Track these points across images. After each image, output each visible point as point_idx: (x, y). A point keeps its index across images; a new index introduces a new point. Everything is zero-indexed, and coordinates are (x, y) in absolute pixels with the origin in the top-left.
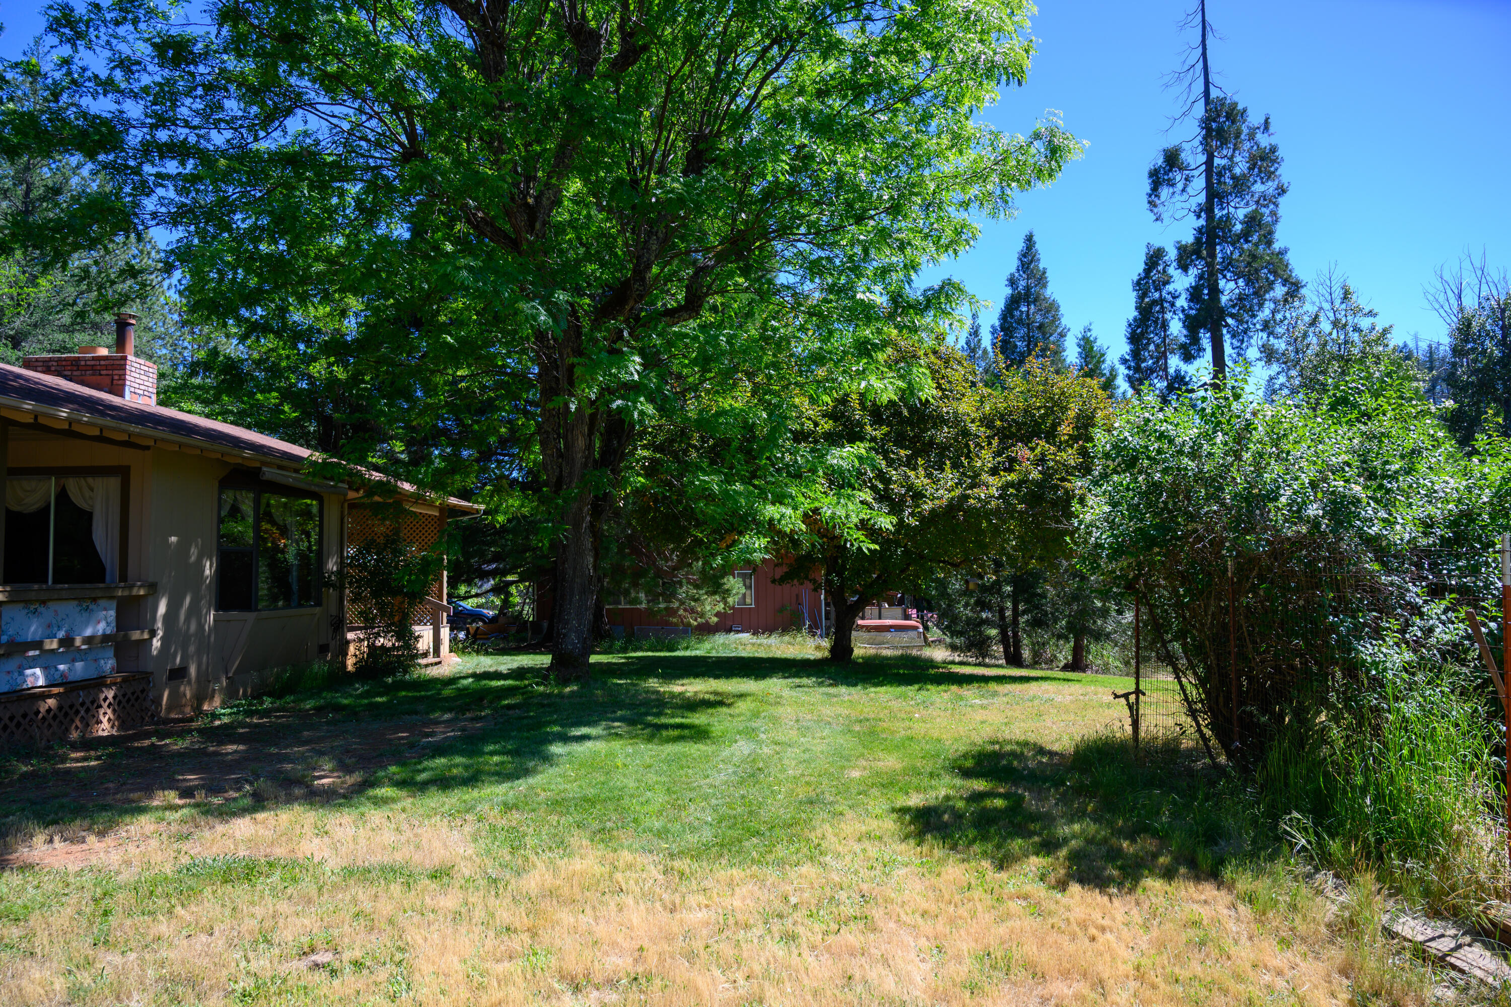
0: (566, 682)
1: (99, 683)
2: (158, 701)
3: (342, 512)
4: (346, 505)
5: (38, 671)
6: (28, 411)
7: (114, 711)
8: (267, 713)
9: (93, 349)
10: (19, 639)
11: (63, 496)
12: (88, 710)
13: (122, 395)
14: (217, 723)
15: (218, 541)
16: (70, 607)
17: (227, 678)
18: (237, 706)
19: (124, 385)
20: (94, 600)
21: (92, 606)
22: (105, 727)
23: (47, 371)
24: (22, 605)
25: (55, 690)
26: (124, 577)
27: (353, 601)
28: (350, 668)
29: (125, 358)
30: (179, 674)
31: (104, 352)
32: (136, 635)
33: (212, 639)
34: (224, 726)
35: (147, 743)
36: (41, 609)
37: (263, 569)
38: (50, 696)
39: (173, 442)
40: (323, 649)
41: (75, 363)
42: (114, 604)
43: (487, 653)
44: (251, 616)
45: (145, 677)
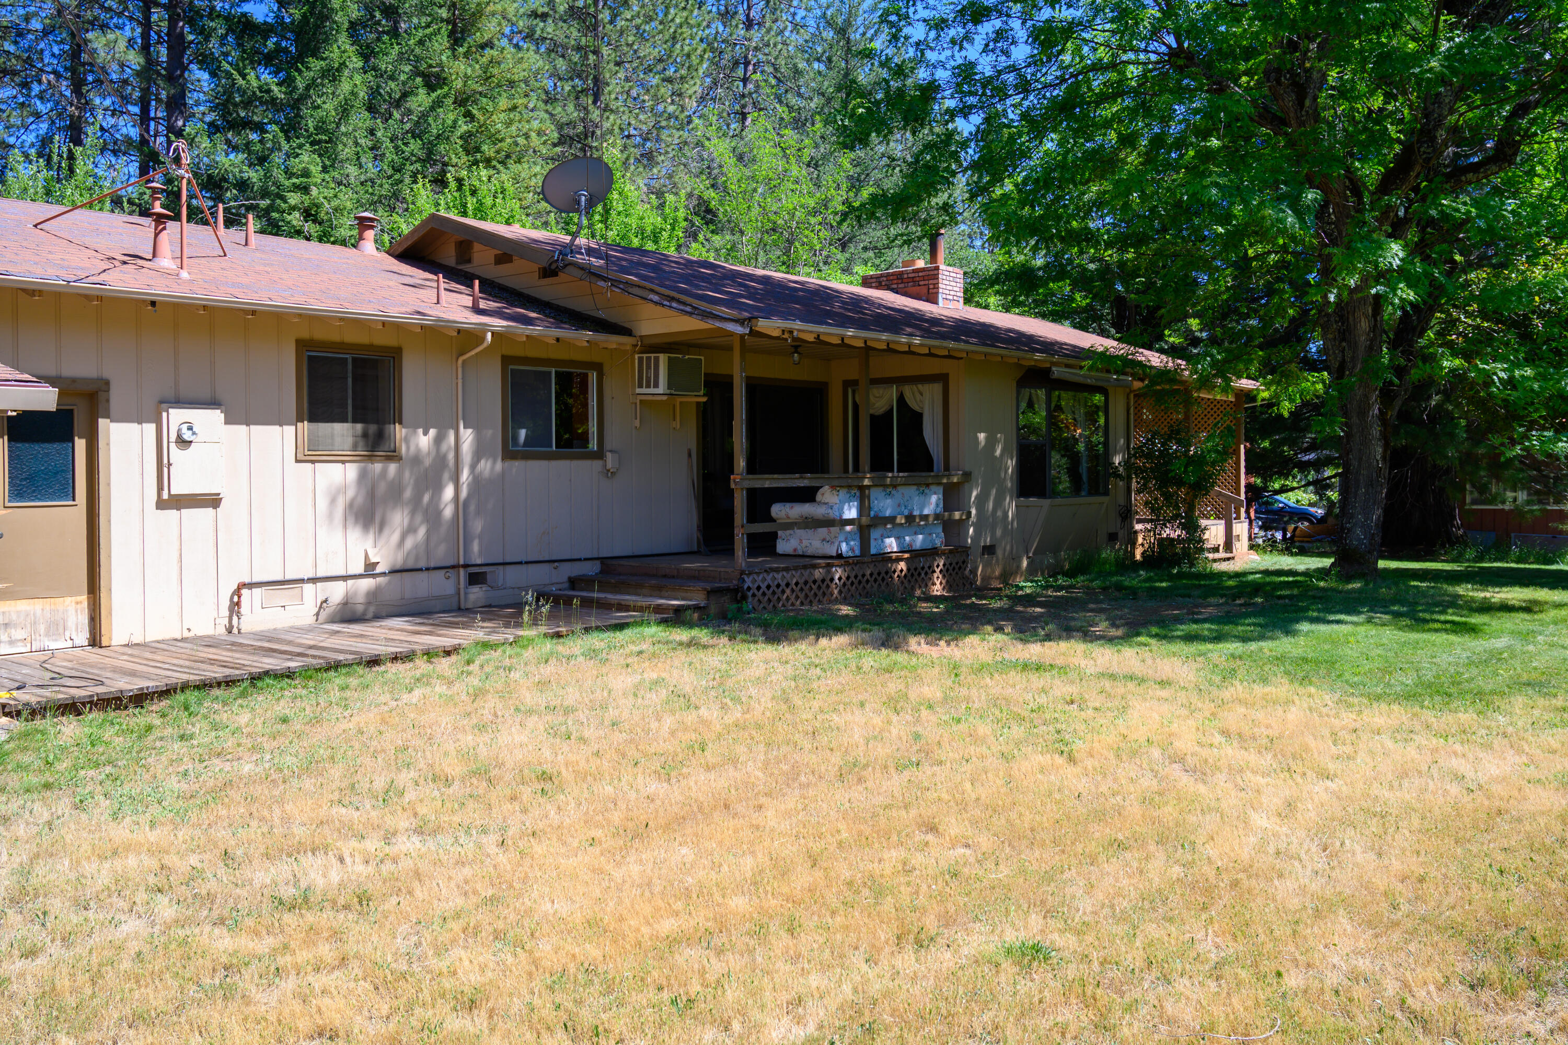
0: (1349, 579)
1: (932, 552)
2: (974, 572)
3: (1128, 404)
4: (1132, 396)
5: (893, 540)
6: (883, 341)
7: (944, 576)
8: (1060, 588)
9: (913, 262)
10: (881, 515)
11: (901, 399)
12: (926, 573)
13: (935, 302)
14: (1020, 593)
15: (1018, 434)
16: (911, 491)
17: (1028, 558)
18: (1036, 582)
19: (937, 293)
20: (928, 485)
21: (927, 491)
22: (937, 589)
23: (879, 286)
24: (881, 489)
25: (906, 555)
26: (947, 468)
27: (1139, 492)
28: (1138, 557)
29: (937, 268)
30: (989, 550)
31: (921, 264)
32: (957, 515)
33: (1015, 524)
34: (1027, 595)
35: (968, 602)
36: (894, 492)
37: (1056, 458)
38: (901, 560)
39: (980, 353)
40: (1113, 537)
41: (899, 276)
42: (941, 489)
43: (1292, 554)
44: (1046, 503)
45: (963, 551)
